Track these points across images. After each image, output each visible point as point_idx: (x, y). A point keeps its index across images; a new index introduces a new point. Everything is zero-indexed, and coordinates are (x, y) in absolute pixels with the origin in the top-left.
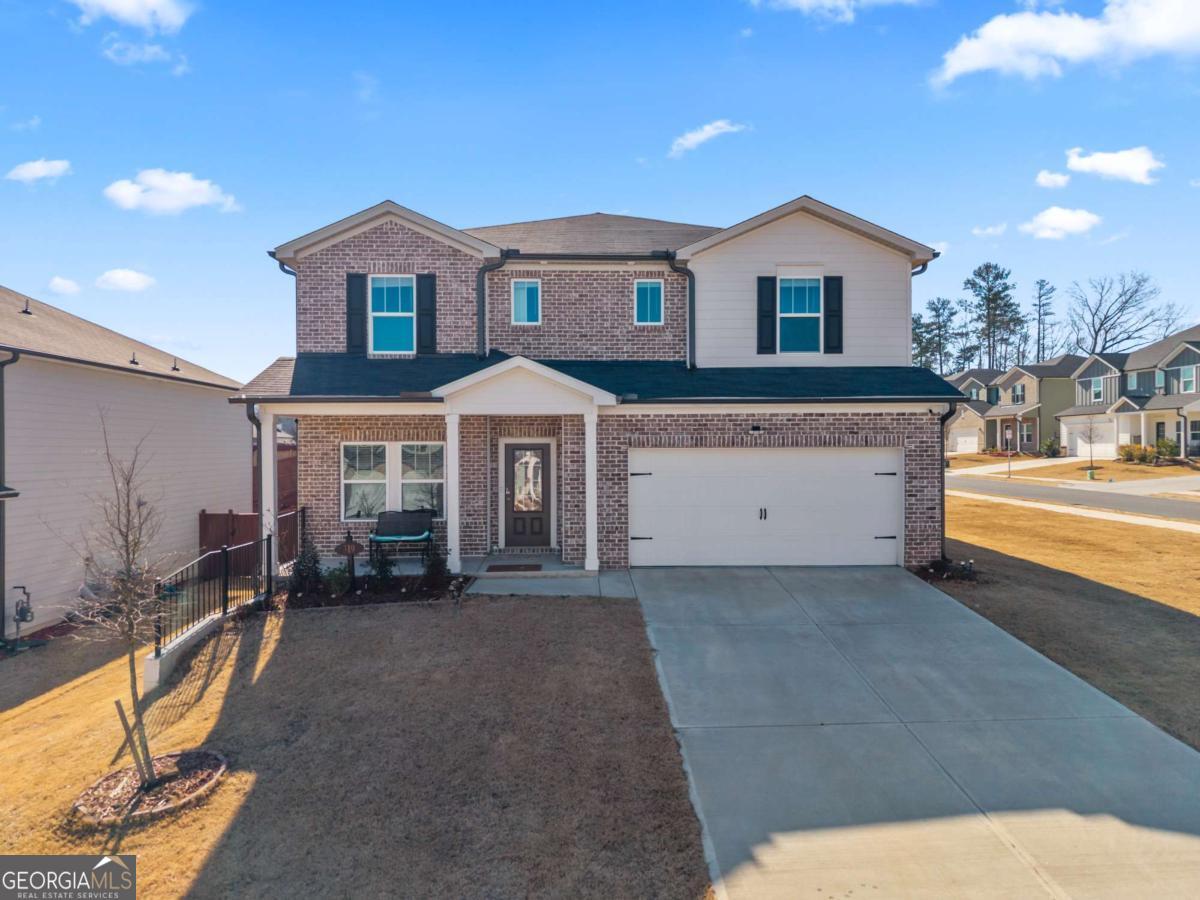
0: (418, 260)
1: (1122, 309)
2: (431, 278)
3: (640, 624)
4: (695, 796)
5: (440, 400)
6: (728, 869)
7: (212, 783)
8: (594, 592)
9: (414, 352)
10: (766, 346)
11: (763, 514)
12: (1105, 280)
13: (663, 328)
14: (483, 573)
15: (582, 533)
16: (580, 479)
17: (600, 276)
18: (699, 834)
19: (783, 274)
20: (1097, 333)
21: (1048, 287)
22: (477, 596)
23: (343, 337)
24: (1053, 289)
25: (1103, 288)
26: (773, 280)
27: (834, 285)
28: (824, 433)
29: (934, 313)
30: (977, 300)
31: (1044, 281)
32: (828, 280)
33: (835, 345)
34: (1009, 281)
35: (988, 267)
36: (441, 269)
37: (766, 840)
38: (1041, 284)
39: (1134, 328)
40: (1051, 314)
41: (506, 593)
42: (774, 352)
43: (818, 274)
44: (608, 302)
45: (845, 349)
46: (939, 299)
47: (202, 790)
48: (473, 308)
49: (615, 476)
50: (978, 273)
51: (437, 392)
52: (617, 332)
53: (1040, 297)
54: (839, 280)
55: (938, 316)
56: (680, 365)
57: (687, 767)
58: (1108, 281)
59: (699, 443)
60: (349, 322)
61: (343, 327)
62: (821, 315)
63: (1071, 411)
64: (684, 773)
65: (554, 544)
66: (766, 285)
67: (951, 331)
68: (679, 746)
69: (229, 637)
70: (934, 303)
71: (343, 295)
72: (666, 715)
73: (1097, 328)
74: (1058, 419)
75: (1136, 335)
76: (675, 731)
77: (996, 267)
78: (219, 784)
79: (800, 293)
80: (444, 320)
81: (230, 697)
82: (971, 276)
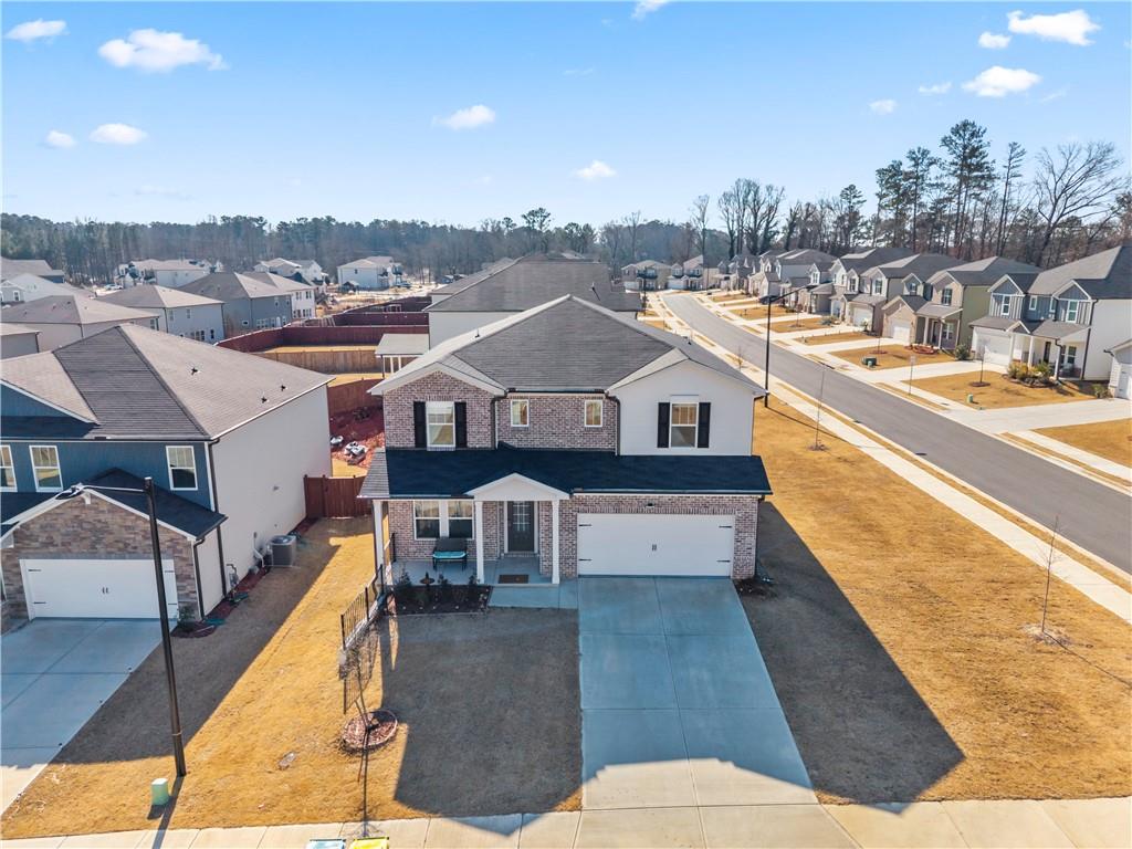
0: (455, 394)
1: (1086, 175)
2: (464, 404)
3: (576, 632)
4: (583, 747)
5: (472, 498)
6: (588, 778)
7: (394, 730)
8: (556, 606)
9: (454, 445)
10: (662, 442)
11: (654, 548)
12: (1074, 146)
13: (602, 429)
14: (496, 584)
15: (550, 559)
16: (550, 529)
17: (564, 400)
18: (581, 764)
19: (673, 401)
20: (1057, 201)
21: (1019, 150)
22: (494, 608)
23: (413, 438)
24: (1023, 152)
25: (1071, 154)
26: (668, 404)
27: (705, 408)
28: (689, 507)
29: (913, 163)
30: (952, 158)
31: (1015, 144)
32: (701, 404)
33: (704, 443)
34: (985, 139)
35: (965, 125)
36: (469, 399)
37: (602, 768)
38: (1013, 146)
39: (1095, 194)
40: (1020, 176)
41: (509, 606)
42: (667, 446)
43: (695, 402)
44: (569, 414)
45: (710, 445)
46: (919, 149)
47: (391, 734)
48: (488, 421)
49: (569, 528)
50: (956, 131)
51: (470, 493)
52: (574, 432)
53: (1010, 159)
54: (708, 405)
55: (916, 165)
56: (610, 454)
57: (583, 731)
58: (1077, 148)
59: (618, 511)
60: (416, 429)
61: (413, 432)
62: (696, 425)
63: (983, 321)
64: (581, 735)
65: (536, 551)
66: (664, 408)
67: (928, 182)
68: (581, 719)
69: (373, 634)
70: (914, 153)
71: (412, 414)
72: (579, 702)
73: (1057, 196)
74: (972, 327)
75: (1096, 201)
76: (581, 710)
77: (973, 125)
78: (397, 730)
79: (684, 412)
80: (471, 429)
81: (384, 676)
82: (949, 134)
